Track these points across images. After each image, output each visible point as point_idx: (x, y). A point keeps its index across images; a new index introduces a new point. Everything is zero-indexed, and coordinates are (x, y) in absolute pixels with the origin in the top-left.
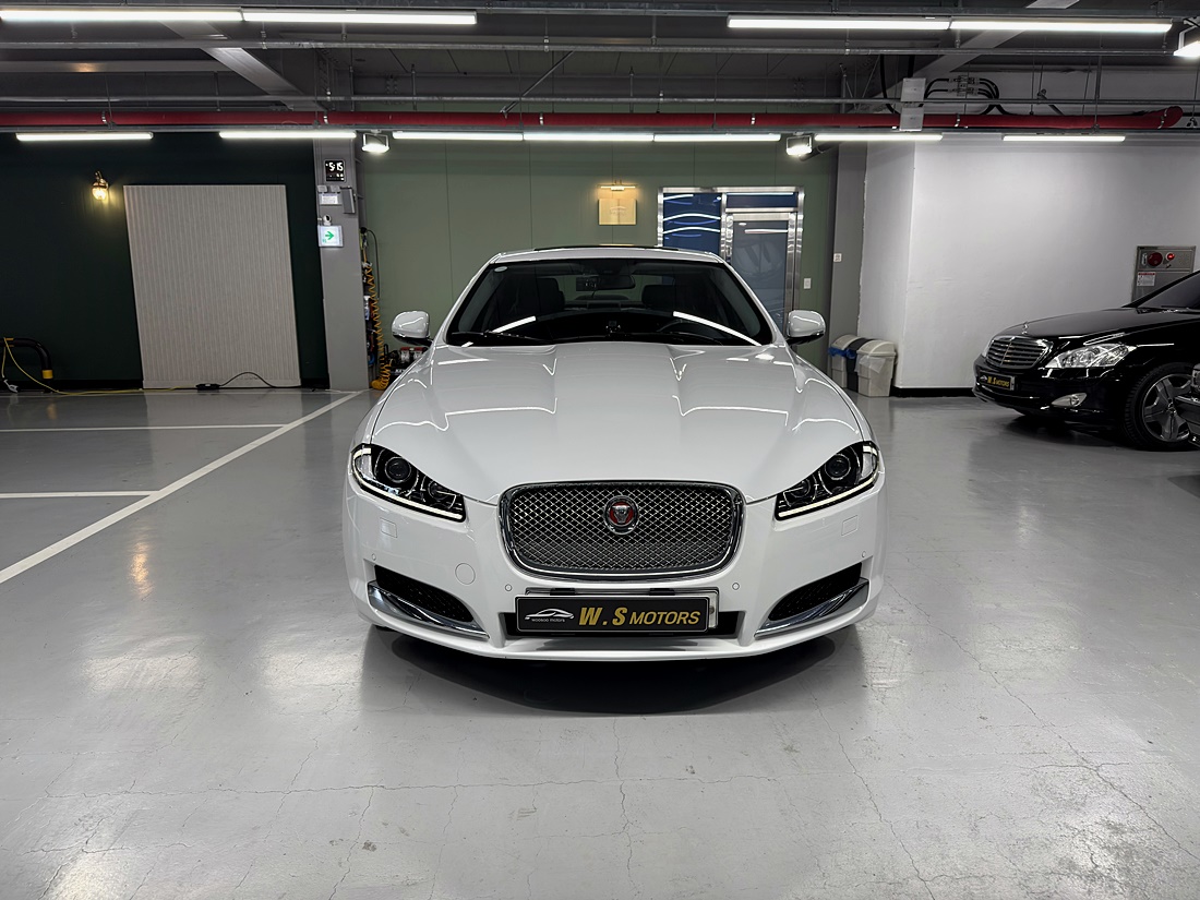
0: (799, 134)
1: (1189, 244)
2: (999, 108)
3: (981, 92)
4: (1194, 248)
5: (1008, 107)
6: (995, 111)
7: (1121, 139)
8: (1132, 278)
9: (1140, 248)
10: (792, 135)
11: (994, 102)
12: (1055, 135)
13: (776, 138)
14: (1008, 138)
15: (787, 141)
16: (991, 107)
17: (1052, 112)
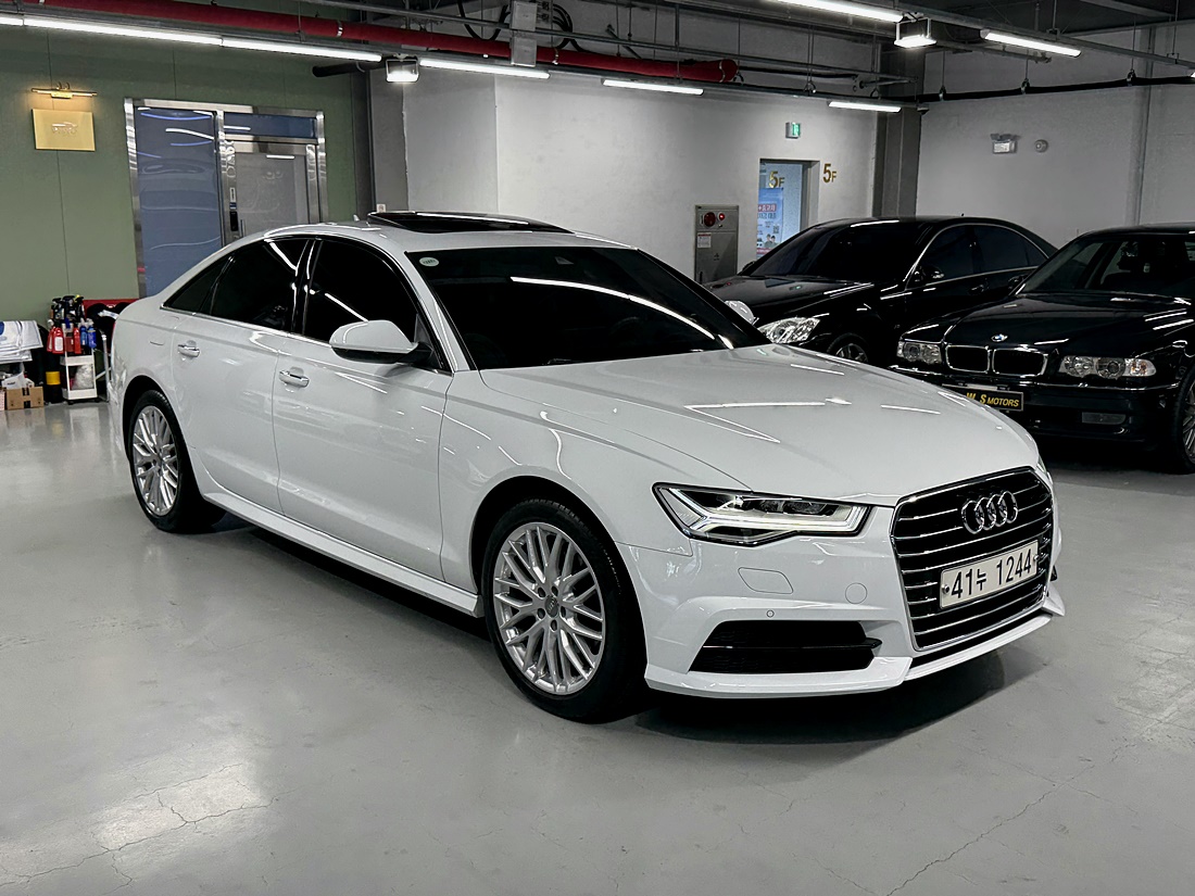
0: (402, 56)
1: (734, 204)
2: (574, 43)
3: (556, 21)
4: (738, 207)
5: (583, 44)
6: (569, 47)
7: (699, 91)
8: (694, 239)
9: (698, 207)
10: (392, 57)
11: (567, 35)
12: (646, 82)
13: (377, 58)
14: (608, 82)
15: (389, 62)
16: (565, 42)
17: (629, 54)
